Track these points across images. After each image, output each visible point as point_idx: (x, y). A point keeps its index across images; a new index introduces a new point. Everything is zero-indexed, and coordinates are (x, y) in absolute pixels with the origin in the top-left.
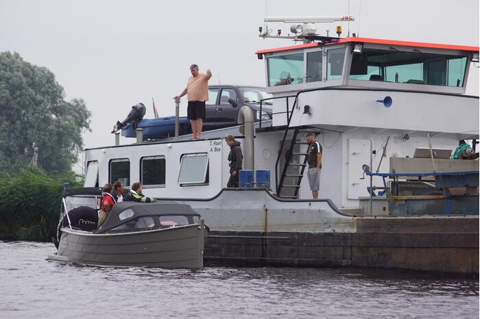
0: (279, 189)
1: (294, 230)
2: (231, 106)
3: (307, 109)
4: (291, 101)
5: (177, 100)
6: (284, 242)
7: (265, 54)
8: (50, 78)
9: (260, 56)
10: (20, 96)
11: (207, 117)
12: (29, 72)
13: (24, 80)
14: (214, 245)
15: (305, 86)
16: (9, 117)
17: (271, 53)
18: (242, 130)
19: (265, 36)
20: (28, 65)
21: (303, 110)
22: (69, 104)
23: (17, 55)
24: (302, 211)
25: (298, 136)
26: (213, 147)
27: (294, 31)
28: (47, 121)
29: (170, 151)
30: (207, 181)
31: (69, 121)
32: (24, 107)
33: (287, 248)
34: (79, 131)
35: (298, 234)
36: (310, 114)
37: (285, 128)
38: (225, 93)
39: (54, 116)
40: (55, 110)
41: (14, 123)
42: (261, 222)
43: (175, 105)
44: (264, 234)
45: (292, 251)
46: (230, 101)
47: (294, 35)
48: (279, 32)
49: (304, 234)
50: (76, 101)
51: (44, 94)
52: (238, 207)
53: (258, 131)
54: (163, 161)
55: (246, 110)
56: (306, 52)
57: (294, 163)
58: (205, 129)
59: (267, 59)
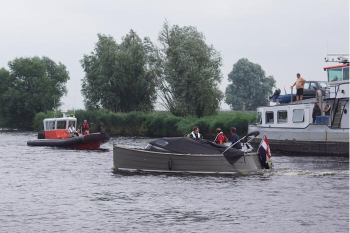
0: (332, 124)
1: (337, 141)
2: (314, 90)
3: (343, 91)
4: (337, 87)
5: (292, 88)
6: (333, 146)
7: (327, 68)
8: (259, 68)
9: (325, 69)
10: (248, 75)
11: (304, 94)
12: (251, 66)
13: (249, 69)
14: (306, 147)
15: (343, 81)
16: (244, 84)
17: (329, 68)
18: (318, 100)
19: (327, 61)
20: (251, 63)
21: (341, 92)
22: (267, 78)
23: (247, 60)
24: (340, 133)
25: (340, 102)
26: (306, 107)
27: (339, 59)
28: (259, 85)
29: (289, 108)
30: (304, 121)
31: (267, 84)
32: (250, 79)
33: (335, 148)
34: (272, 88)
35: (339, 142)
36: (344, 93)
37: (334, 99)
38: (313, 84)
39: (262, 83)
40: (262, 81)
41: (246, 86)
42: (325, 137)
43: (291, 90)
44: (326, 142)
45: (337, 149)
46: (314, 87)
47: (339, 61)
48: (333, 60)
49: (341, 142)
50: (270, 77)
51: (257, 74)
52: (315, 131)
53: (325, 100)
54: (287, 112)
55: (319, 92)
56: (343, 68)
57: (339, 113)
58: (304, 99)
59: (328, 71)
